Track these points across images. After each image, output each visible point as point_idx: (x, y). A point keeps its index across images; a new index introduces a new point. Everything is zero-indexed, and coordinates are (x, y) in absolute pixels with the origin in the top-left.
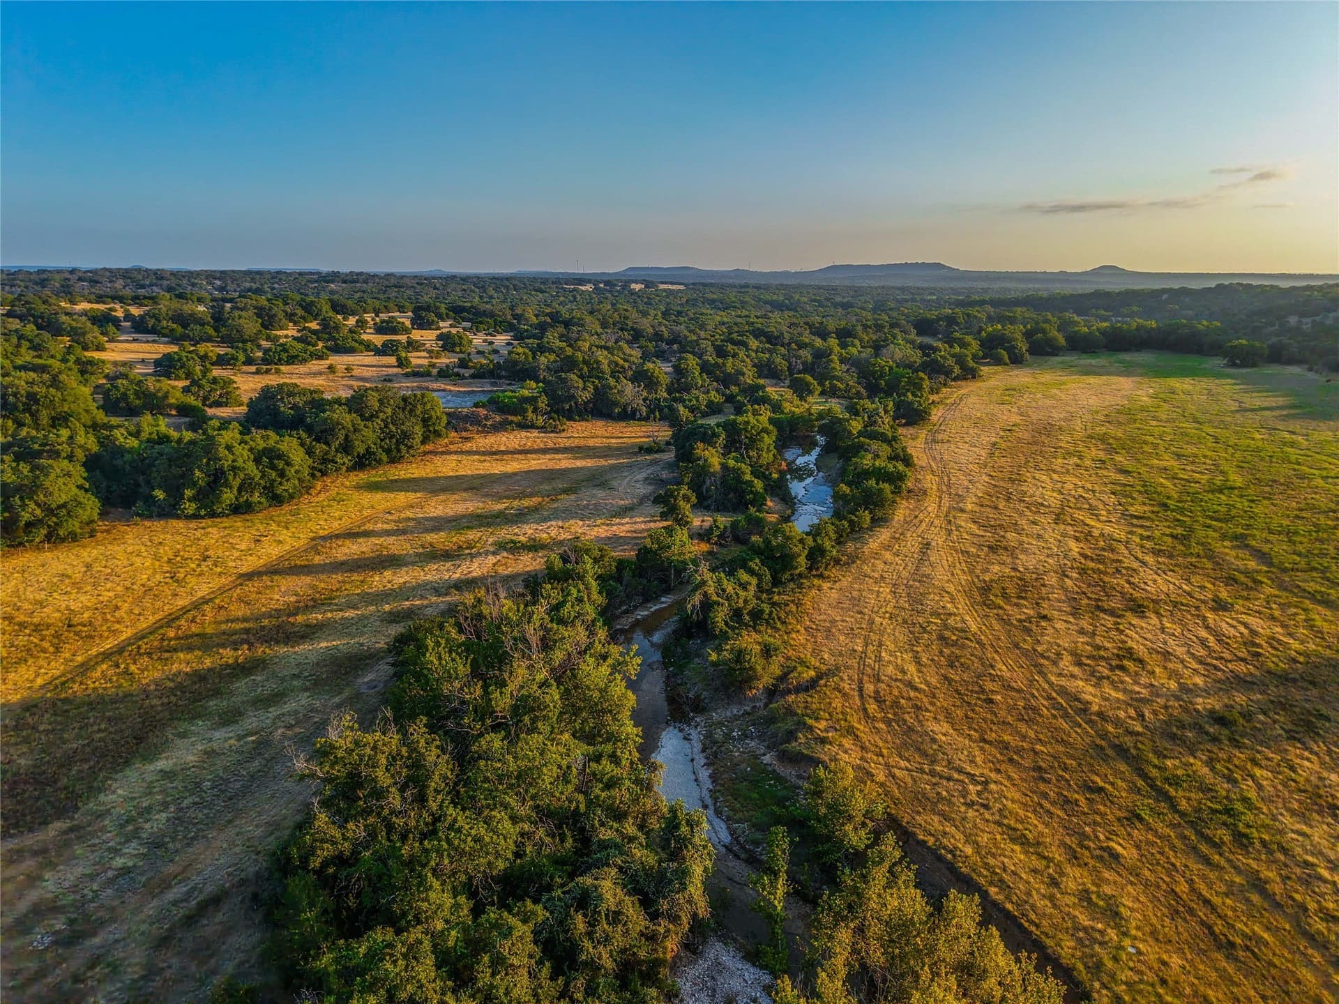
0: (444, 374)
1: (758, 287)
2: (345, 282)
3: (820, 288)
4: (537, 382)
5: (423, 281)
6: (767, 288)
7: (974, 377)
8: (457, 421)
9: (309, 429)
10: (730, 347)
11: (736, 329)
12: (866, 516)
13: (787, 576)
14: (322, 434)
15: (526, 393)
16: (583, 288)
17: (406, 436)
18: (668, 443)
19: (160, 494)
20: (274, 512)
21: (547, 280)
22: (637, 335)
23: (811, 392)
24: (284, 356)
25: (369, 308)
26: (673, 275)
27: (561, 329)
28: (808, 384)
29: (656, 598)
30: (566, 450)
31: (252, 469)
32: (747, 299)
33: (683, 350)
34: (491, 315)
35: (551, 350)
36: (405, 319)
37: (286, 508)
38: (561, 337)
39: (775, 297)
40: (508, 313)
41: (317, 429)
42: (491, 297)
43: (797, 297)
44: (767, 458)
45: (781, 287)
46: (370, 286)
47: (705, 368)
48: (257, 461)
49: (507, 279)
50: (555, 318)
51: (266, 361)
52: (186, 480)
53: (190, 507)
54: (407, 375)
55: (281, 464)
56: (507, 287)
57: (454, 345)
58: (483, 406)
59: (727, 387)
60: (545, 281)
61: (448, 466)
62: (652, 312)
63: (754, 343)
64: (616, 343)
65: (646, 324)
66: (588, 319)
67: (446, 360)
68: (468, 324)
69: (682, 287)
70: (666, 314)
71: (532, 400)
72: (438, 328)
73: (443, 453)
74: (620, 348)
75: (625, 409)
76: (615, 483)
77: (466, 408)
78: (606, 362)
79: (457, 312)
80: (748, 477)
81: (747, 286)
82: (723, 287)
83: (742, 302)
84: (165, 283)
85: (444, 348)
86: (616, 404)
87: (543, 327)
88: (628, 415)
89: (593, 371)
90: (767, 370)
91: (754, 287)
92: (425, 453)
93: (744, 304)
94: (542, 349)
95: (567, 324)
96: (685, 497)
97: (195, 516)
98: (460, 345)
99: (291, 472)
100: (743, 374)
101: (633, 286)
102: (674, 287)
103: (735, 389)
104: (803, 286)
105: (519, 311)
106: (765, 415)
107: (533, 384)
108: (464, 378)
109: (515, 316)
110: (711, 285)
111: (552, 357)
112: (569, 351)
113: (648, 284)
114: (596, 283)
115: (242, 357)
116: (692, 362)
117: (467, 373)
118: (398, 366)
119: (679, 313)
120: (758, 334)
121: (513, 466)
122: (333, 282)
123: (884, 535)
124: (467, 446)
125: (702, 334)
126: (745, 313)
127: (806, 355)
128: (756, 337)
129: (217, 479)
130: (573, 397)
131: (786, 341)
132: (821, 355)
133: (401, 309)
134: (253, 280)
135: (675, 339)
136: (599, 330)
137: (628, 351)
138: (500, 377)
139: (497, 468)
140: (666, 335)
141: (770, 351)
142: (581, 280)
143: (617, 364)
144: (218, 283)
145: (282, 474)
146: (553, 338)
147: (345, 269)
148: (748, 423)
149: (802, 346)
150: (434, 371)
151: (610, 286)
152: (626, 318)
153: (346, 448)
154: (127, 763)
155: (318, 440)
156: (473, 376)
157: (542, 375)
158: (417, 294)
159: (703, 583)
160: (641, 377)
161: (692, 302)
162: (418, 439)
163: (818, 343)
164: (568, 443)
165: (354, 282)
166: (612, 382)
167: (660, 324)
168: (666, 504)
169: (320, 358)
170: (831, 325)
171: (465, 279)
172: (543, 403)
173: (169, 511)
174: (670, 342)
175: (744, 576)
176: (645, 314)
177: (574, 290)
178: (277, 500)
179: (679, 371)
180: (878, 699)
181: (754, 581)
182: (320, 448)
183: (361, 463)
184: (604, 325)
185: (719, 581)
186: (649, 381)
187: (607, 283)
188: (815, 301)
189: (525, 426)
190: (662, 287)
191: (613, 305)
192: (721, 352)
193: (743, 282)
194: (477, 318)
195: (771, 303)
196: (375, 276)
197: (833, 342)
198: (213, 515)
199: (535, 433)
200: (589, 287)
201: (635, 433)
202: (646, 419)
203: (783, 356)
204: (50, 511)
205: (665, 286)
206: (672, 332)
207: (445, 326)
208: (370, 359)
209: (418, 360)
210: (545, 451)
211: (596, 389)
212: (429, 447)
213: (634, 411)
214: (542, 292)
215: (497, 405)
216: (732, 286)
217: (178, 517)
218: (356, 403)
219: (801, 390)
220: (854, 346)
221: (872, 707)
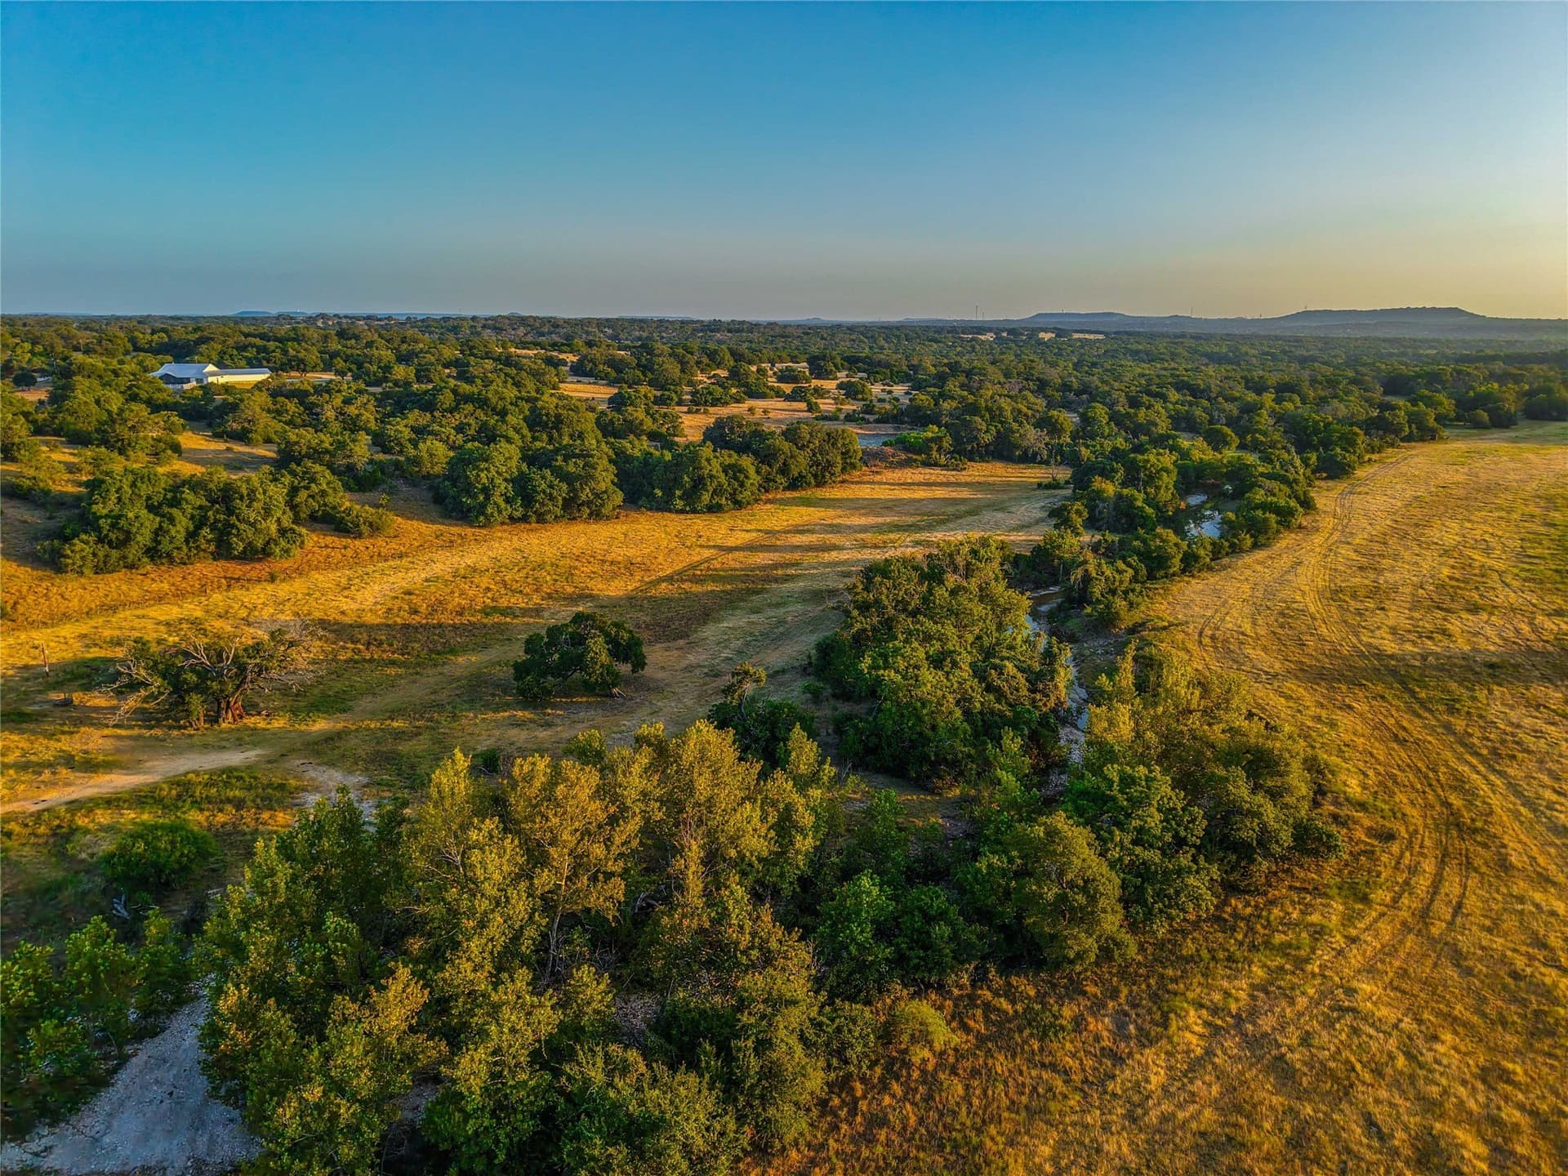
0: (850, 418)
1: (1196, 337)
2: (730, 331)
3: (1277, 338)
4: (940, 427)
5: (810, 331)
6: (1209, 338)
7: (1433, 439)
8: (869, 457)
9: (756, 453)
10: (1145, 398)
11: (1157, 381)
12: (1249, 541)
13: (1162, 573)
14: (766, 457)
15: (930, 435)
16: (983, 337)
17: (830, 464)
18: (1067, 482)
19: (659, 493)
20: (738, 513)
21: (942, 328)
22: (1042, 386)
23: (1226, 443)
24: (709, 398)
25: (765, 358)
26: (1089, 322)
27: (962, 379)
28: (1225, 436)
29: (1047, 587)
30: (966, 484)
31: (723, 478)
32: (1180, 350)
33: (1093, 399)
34: (888, 366)
35: (952, 398)
36: (802, 367)
37: (744, 511)
38: (962, 386)
39: (1216, 349)
40: (904, 363)
41: (762, 454)
42: (882, 348)
43: (1244, 349)
44: (1165, 495)
45: (1229, 337)
46: (755, 336)
47: (1114, 418)
48: (725, 471)
49: (898, 328)
50: (954, 368)
51: (695, 402)
52: (677, 482)
53: (679, 503)
54: (817, 419)
55: (742, 477)
56: (898, 337)
57: (857, 393)
58: (891, 445)
59: (1136, 436)
60: (939, 330)
61: (864, 492)
62: (1062, 363)
63: (1174, 395)
64: (1020, 391)
65: (1054, 375)
66: (991, 369)
67: (850, 407)
68: (864, 375)
69: (1101, 337)
70: (1077, 366)
71: (938, 440)
72: (836, 378)
73: (857, 483)
74: (1025, 398)
75: (1025, 452)
76: (1013, 509)
77: (874, 446)
78: (1009, 409)
79: (852, 362)
80: (1139, 503)
81: (1183, 336)
82: (1152, 336)
83: (1172, 354)
84: (563, 331)
85: (847, 395)
86: (1017, 447)
87: (941, 378)
88: (1028, 458)
89: (995, 415)
90: (1184, 423)
91: (1192, 337)
92: (843, 482)
93: (1173, 357)
94: (943, 396)
95: (969, 374)
96: (1078, 512)
97: (682, 512)
98: (863, 392)
99: (748, 483)
100: (1156, 425)
101: (1042, 335)
102: (1092, 337)
103: (1144, 438)
104: (1258, 337)
105: (915, 362)
106: (1168, 460)
107: (936, 429)
108: (868, 422)
109: (912, 367)
110: (1139, 334)
111: (954, 404)
112: (971, 399)
113: (1060, 333)
114: (998, 331)
115: (676, 399)
116: (1100, 412)
117: (871, 418)
118: (809, 411)
119: (1094, 365)
120: (1180, 386)
121: (920, 494)
122: (718, 331)
123: (1260, 554)
124: (878, 478)
125: (1116, 385)
126: (1173, 365)
127: (1233, 409)
128: (1178, 390)
129: (699, 483)
130: (976, 438)
131: (1213, 395)
132: (1250, 409)
133: (794, 359)
134: (641, 329)
135: (1085, 389)
136: (1002, 380)
137: (1032, 399)
138: (902, 423)
139: (906, 495)
140: (1075, 386)
141: (1191, 404)
142: (980, 329)
143: (1020, 411)
144: (610, 331)
145: (742, 485)
146: (952, 386)
147: (726, 318)
148: (1148, 461)
149: (1231, 399)
150: (842, 416)
151: (1014, 335)
152: (1032, 368)
153: (784, 470)
154: (705, 623)
155: (762, 462)
156: (877, 421)
157: (945, 420)
158: (805, 344)
159: (1085, 562)
160: (1046, 424)
161: (1110, 354)
162: (840, 467)
163: (1251, 397)
164: (969, 479)
165: (738, 331)
166: (1015, 426)
167: (1070, 375)
168: (1060, 516)
169: (738, 401)
170: (1273, 379)
171: (852, 328)
172: (947, 443)
173: (664, 506)
174: (1078, 393)
175: (1121, 565)
176: (1054, 365)
177: (972, 339)
178: (738, 505)
179: (1086, 420)
180: (1213, 638)
181: (1131, 571)
182: (765, 468)
183: (793, 485)
184: (1007, 375)
185: (1099, 565)
186: (1054, 428)
187: (1010, 332)
188: (1267, 354)
189: (927, 464)
190: (1076, 336)
191: (1016, 355)
192: (1134, 403)
193: (1178, 331)
194: (874, 369)
195: (1206, 355)
196: (757, 325)
197: (1268, 398)
198: (694, 511)
199: (938, 471)
200: (989, 337)
201: (1034, 474)
202: (1047, 463)
203: (1205, 410)
204: (597, 496)
205: (1081, 336)
206: (1083, 383)
207: (842, 376)
208: (781, 404)
209: (826, 405)
210: (948, 484)
211: (998, 432)
212: (847, 477)
213: (1035, 454)
214: (936, 341)
215: (905, 445)
216: (1164, 335)
217: (670, 511)
218: (791, 434)
219: (1216, 441)
220: (1291, 400)
221: (1206, 640)
